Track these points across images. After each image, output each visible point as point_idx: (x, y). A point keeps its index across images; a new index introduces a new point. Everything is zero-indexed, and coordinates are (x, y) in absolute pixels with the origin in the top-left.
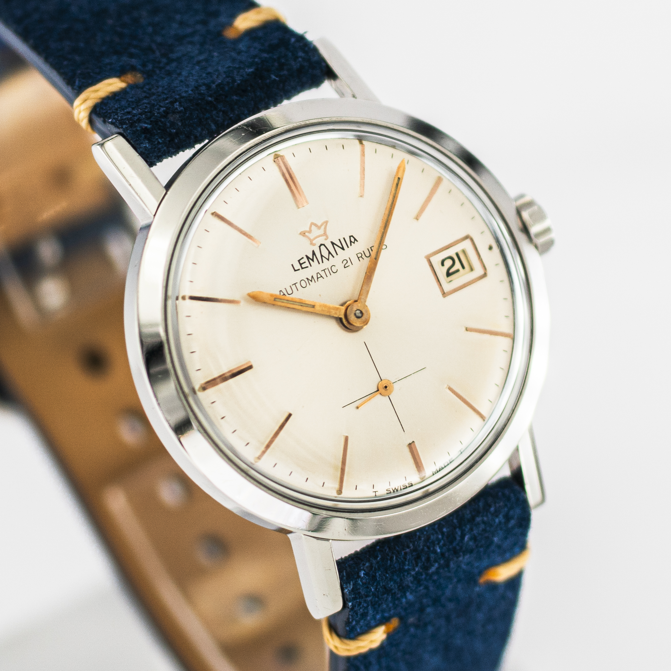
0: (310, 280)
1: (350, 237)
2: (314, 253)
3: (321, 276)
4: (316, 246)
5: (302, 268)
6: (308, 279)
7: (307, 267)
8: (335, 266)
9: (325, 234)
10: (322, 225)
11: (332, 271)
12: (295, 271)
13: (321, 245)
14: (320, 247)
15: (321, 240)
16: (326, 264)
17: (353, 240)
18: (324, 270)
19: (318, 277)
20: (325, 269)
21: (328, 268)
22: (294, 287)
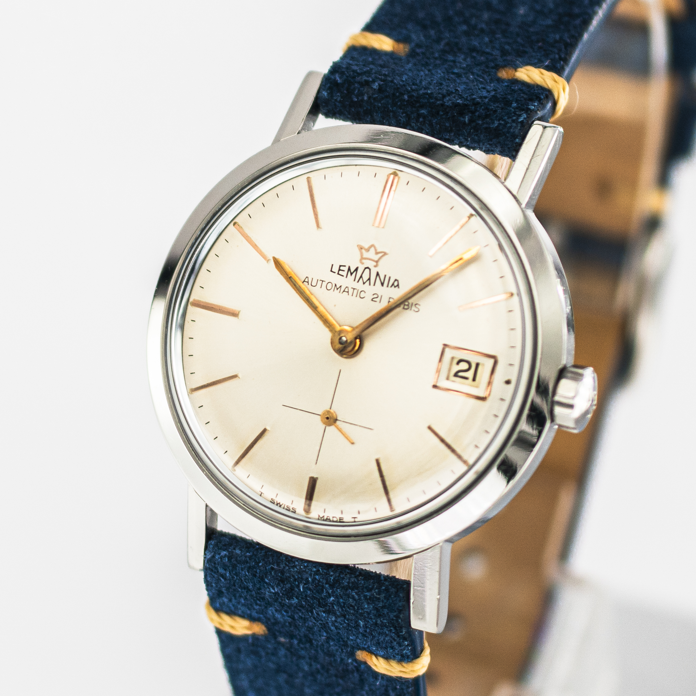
0: (337, 288)
1: (396, 280)
2: (356, 270)
3: (348, 292)
4: (363, 265)
5: (338, 274)
6: (336, 285)
7: (343, 276)
8: (365, 292)
9: (377, 262)
10: (379, 253)
11: (360, 295)
12: (331, 271)
13: (368, 268)
14: (366, 268)
15: (371, 264)
16: (359, 286)
17: (396, 284)
18: (354, 289)
19: (345, 291)
21: (358, 290)
22: (320, 283)
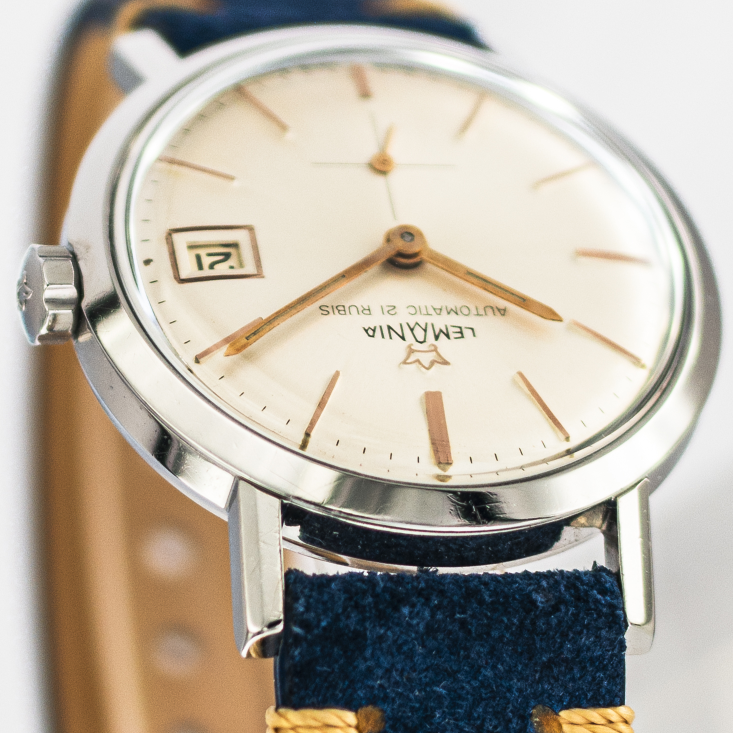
0: (453, 311)
1: (373, 336)
2: (437, 337)
4: (430, 344)
5: (460, 328)
6: (457, 313)
7: (453, 326)
8: (410, 313)
9: (411, 351)
11: (415, 310)
12: (472, 329)
13: (421, 342)
14: (424, 341)
15: (419, 347)
16: (422, 319)
20: (426, 315)
21: (421, 314)
22: (481, 313)
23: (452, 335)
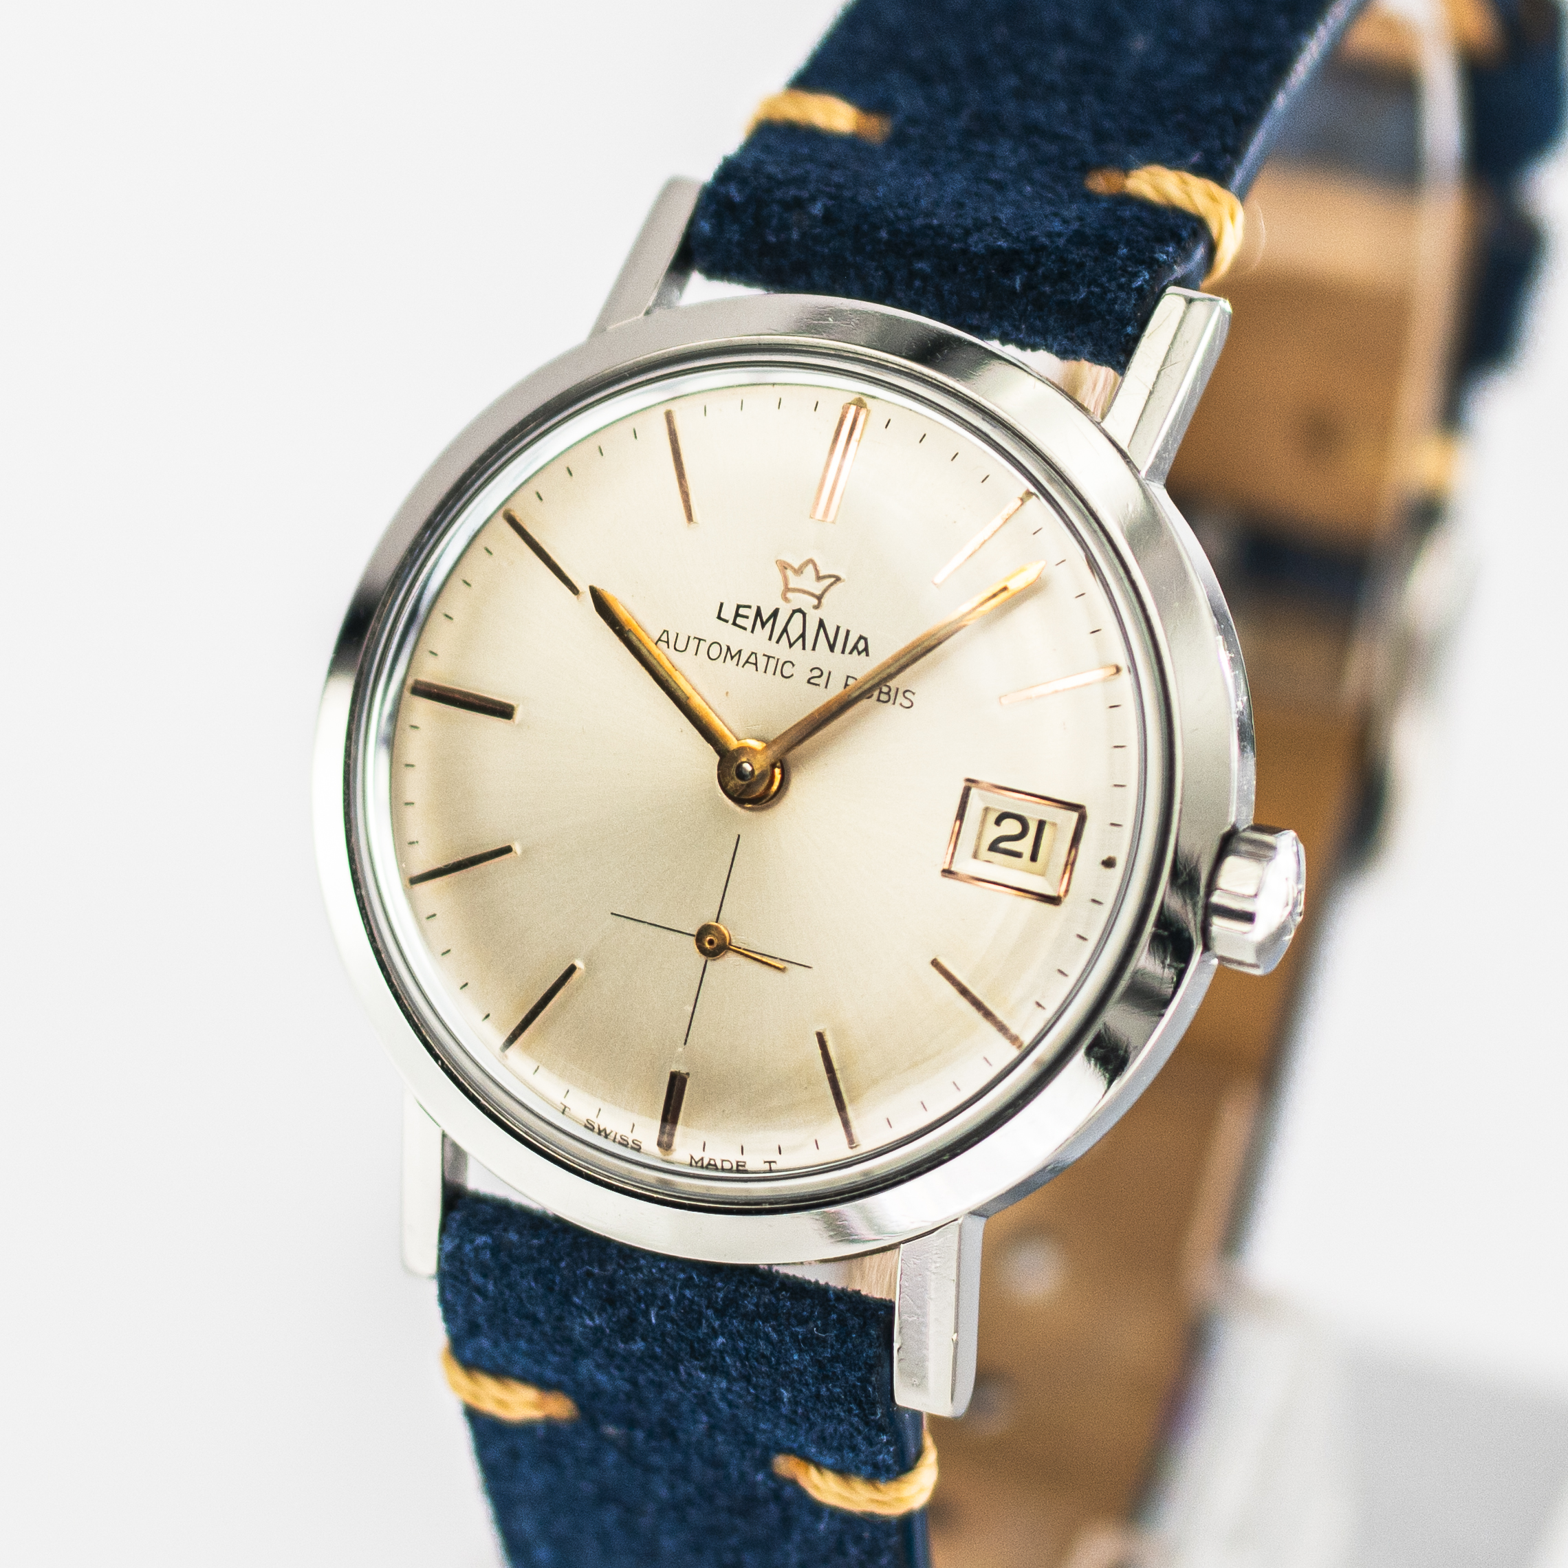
0: (732, 654)
1: (861, 637)
2: (775, 614)
3: (756, 664)
4: (788, 604)
5: (734, 624)
6: (729, 649)
7: (745, 628)
8: (793, 665)
9: (819, 598)
10: (825, 577)
11: (782, 669)
12: (719, 617)
13: (800, 611)
14: (794, 612)
17: (861, 646)
18: (769, 657)
19: (749, 661)
20: (772, 657)
21: (778, 660)
22: (694, 643)
23: (751, 613)
